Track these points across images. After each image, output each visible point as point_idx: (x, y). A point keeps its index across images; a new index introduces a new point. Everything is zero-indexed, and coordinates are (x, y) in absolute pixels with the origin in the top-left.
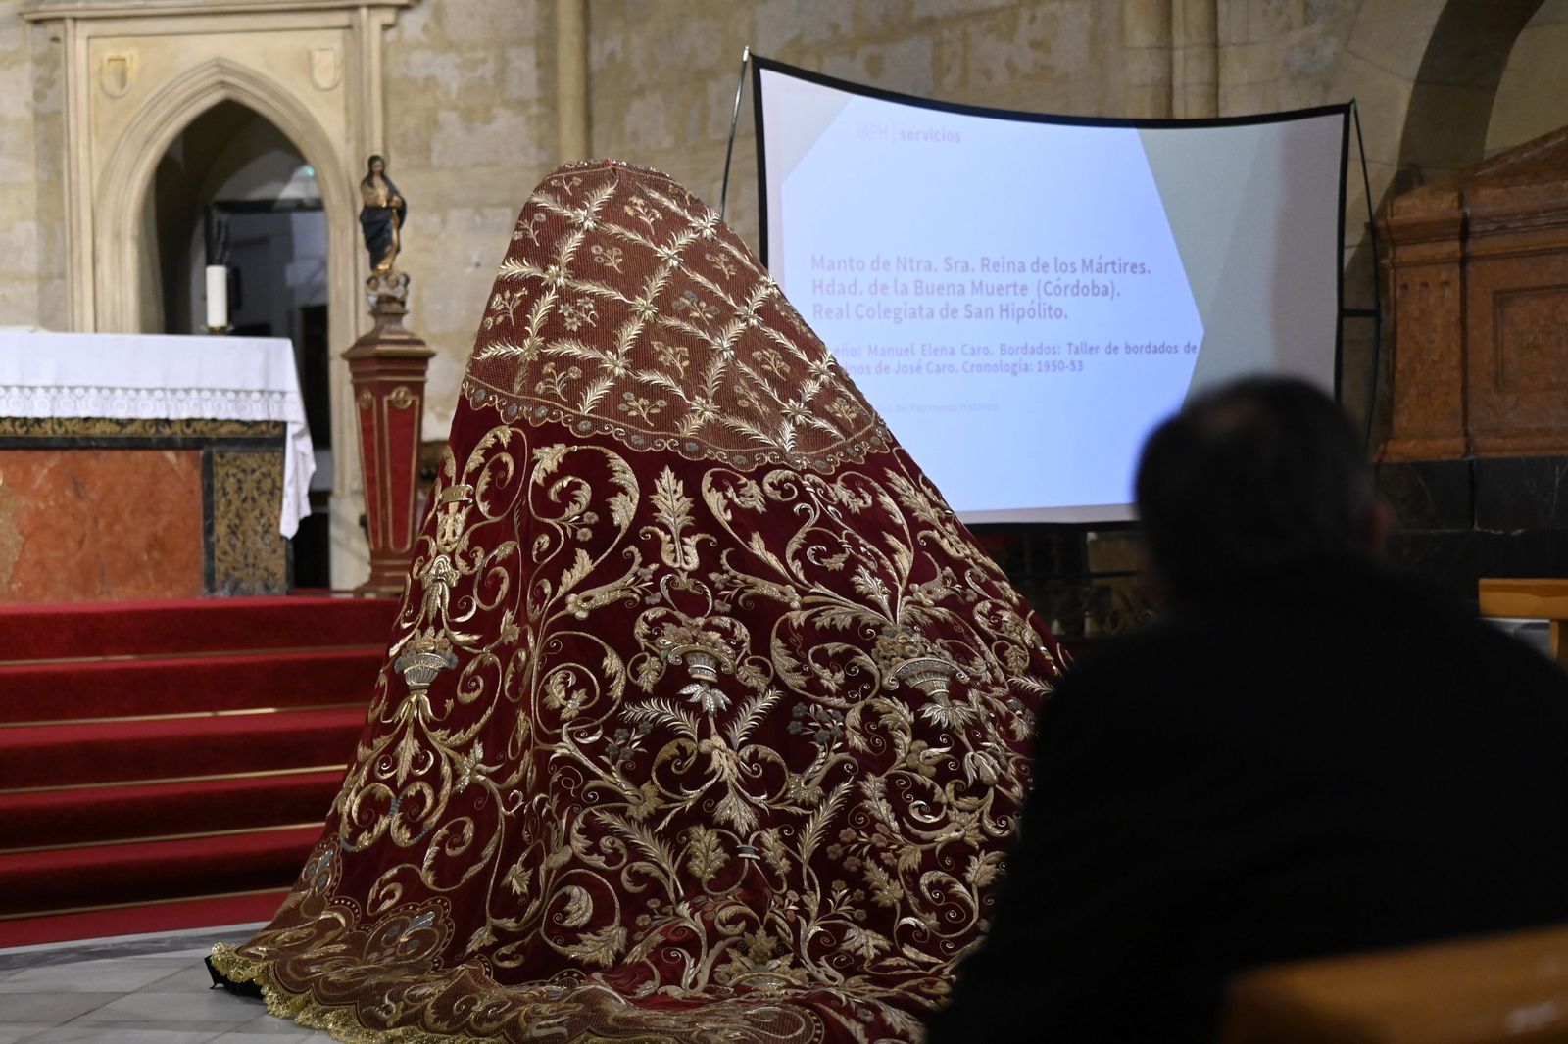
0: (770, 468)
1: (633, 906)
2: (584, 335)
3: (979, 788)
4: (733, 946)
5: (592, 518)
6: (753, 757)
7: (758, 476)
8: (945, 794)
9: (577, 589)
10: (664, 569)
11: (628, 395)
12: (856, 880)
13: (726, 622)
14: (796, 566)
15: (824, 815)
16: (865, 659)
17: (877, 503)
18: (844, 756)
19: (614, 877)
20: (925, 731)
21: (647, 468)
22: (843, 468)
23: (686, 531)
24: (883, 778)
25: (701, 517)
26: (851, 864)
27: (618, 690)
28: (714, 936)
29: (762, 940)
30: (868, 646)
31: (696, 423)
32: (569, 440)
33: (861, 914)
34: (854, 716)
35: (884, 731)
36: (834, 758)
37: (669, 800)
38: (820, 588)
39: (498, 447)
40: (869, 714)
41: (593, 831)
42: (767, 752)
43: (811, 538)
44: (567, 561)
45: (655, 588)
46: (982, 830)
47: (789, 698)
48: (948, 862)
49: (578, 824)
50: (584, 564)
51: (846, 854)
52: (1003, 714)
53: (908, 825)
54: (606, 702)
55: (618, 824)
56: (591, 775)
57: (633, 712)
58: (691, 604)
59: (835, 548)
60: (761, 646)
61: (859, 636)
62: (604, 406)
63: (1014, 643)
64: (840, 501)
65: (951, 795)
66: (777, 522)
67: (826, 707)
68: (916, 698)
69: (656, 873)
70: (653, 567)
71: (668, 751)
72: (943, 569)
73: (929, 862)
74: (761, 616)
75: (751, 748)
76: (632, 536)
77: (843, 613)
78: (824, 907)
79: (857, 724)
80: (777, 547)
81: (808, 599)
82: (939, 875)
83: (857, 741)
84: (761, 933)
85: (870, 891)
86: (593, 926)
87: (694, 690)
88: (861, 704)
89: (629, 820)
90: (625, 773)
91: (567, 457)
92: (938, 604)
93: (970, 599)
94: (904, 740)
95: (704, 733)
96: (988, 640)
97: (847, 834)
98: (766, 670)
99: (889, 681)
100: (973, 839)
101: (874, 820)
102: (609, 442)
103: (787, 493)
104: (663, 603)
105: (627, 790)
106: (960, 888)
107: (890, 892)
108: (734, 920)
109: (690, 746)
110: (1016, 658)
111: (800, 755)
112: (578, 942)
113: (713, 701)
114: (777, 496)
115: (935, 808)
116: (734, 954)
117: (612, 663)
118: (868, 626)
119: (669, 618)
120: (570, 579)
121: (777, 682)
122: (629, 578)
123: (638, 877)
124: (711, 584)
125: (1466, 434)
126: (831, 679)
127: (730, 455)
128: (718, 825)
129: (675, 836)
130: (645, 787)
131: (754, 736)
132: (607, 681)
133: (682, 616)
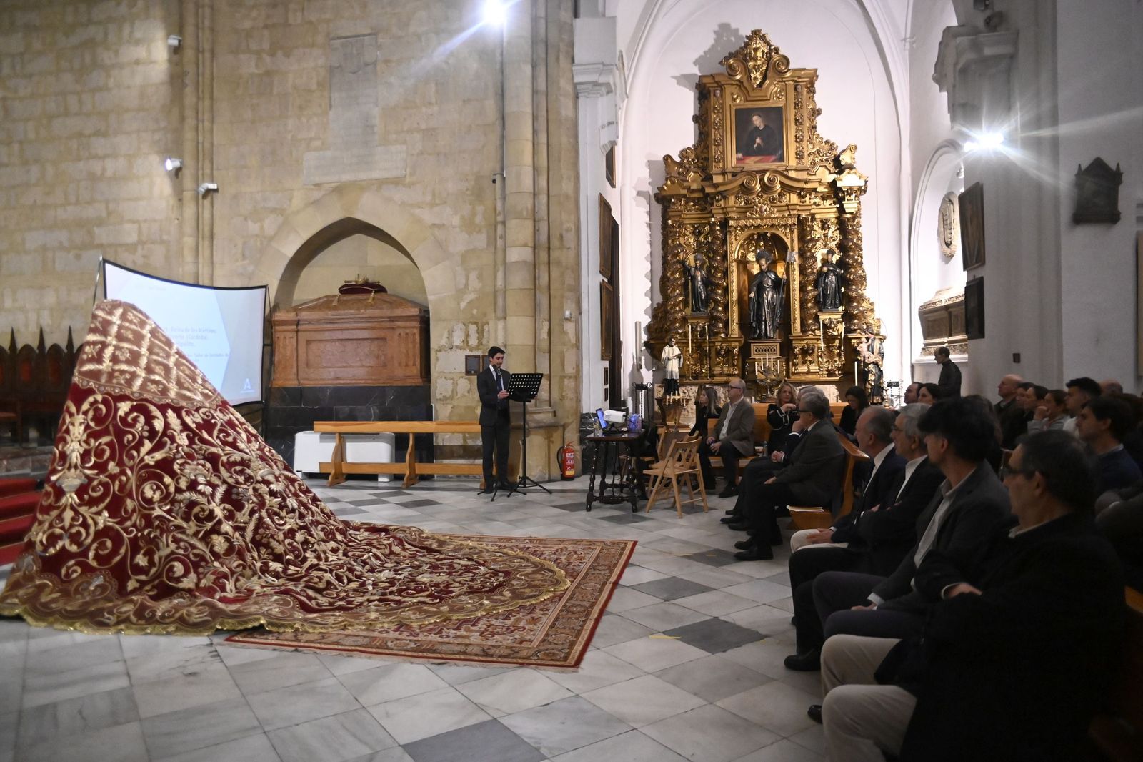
0: (200, 408)
1: (196, 566)
2: (128, 362)
3: (293, 511)
4: (240, 575)
5: (146, 428)
7: (198, 411)
9: (148, 453)
10: (179, 446)
11: (149, 384)
12: (267, 546)
13: (203, 462)
14: (218, 441)
15: (251, 526)
16: (248, 471)
18: (254, 505)
19: (187, 556)
21: (163, 409)
23: (182, 431)
24: (265, 510)
25: (185, 427)
26: (265, 541)
27: (172, 489)
28: (233, 573)
29: (248, 572)
30: (249, 467)
31: (173, 393)
32: (131, 400)
33: (271, 557)
34: (251, 491)
35: (260, 495)
36: (251, 506)
37: (200, 527)
38: (228, 448)
39: (96, 402)
40: (255, 490)
41: (176, 541)
43: (220, 431)
44: (141, 444)
45: (178, 452)
46: (297, 524)
47: (230, 487)
48: (290, 535)
49: (170, 539)
50: (148, 445)
51: (262, 538)
52: (287, 485)
53: (277, 525)
54: (168, 494)
55: (184, 537)
56: (170, 521)
57: (179, 497)
58: (190, 456)
59: (228, 435)
60: (216, 470)
61: (244, 463)
62: (143, 387)
63: (278, 460)
65: (285, 513)
66: (208, 425)
67: (242, 489)
68: (267, 483)
69: (202, 553)
70: (175, 445)
71: (197, 509)
73: (286, 536)
74: (213, 459)
76: (164, 434)
77: (237, 456)
78: (259, 556)
80: (210, 434)
81: (226, 452)
82: (289, 540)
83: (255, 499)
84: (248, 569)
85: (273, 549)
86: (186, 574)
87: (200, 487)
88: (251, 487)
89: (188, 535)
90: (183, 519)
91: (132, 407)
93: (262, 447)
94: (267, 497)
95: (209, 503)
96: (272, 460)
97: (261, 531)
98: (220, 478)
100: (295, 527)
101: (268, 525)
102: (147, 400)
103: (208, 416)
104: (182, 457)
105: (184, 524)
106: (295, 544)
107: (280, 549)
108: (238, 566)
109: (205, 507)
110: (280, 465)
111: (239, 506)
112: (181, 582)
113: (209, 490)
114: (205, 417)
115: (282, 518)
116: (240, 578)
117: (168, 480)
119: (186, 463)
120: (144, 450)
121: (224, 482)
122: (166, 449)
123: (196, 555)
124: (194, 449)
125: (298, 380)
126: (241, 479)
127: (187, 404)
128: (223, 534)
129: (206, 538)
130: (191, 523)
131: (223, 501)
132: (167, 487)
133: (189, 461)
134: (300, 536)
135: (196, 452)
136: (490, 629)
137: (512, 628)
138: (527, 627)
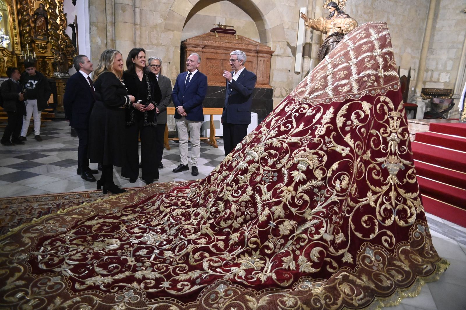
63: (293, 159)
92: (287, 143)
93: (302, 145)
110: (289, 164)
136: (28, 212)
137: (14, 214)
138: (4, 216)
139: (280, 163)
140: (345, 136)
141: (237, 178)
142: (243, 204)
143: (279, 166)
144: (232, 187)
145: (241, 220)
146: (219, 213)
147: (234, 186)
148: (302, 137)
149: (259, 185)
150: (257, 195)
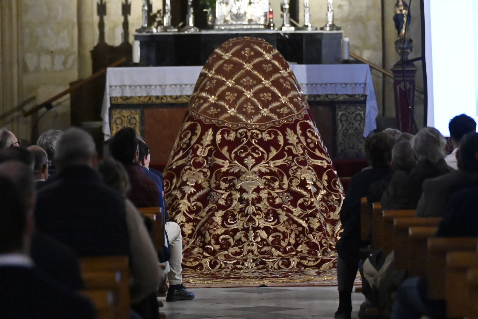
0: (241, 128)
2: (209, 91)
5: (188, 142)
6: (195, 205)
7: (236, 131)
8: (238, 217)
9: (177, 160)
10: (196, 156)
11: (212, 108)
13: (205, 170)
14: (233, 155)
15: (204, 220)
16: (236, 181)
17: (276, 138)
18: (215, 205)
20: (241, 200)
22: (271, 127)
23: (208, 146)
24: (224, 212)
25: (213, 142)
26: (204, 232)
27: (173, 187)
30: (238, 177)
31: (227, 115)
32: (192, 121)
33: (201, 244)
34: (225, 196)
35: (232, 201)
36: (212, 205)
38: (236, 162)
40: (230, 195)
42: (199, 204)
43: (241, 148)
44: (178, 153)
45: (191, 161)
46: (243, 226)
47: (211, 190)
48: (231, 233)
50: (181, 154)
51: (204, 230)
52: (275, 197)
53: (225, 223)
54: (170, 190)
57: (173, 193)
58: (198, 165)
59: (246, 150)
60: (211, 177)
61: (238, 175)
63: (296, 177)
64: (262, 138)
65: (240, 216)
66: (234, 143)
67: (217, 192)
68: (243, 191)
70: (193, 155)
71: (174, 203)
72: (288, 156)
73: (226, 233)
75: (195, 203)
76: (193, 147)
77: (238, 167)
78: (194, 242)
79: (225, 198)
80: (230, 151)
81: (231, 164)
82: (227, 236)
83: (222, 202)
85: (205, 239)
87: (185, 187)
88: (228, 193)
91: (190, 125)
92: (275, 167)
93: (292, 165)
94: (235, 203)
95: (182, 198)
96: (289, 177)
97: (206, 225)
98: (209, 183)
99: (238, 187)
100: (240, 228)
101: (214, 221)
103: (242, 135)
104: (190, 165)
106: (231, 240)
107: (208, 239)
109: (178, 201)
110: (295, 182)
111: (206, 205)
113: (190, 190)
114: (239, 136)
115: (234, 220)
117: (175, 181)
118: (242, 172)
119: (190, 169)
120: (176, 158)
121: (210, 186)
122: (187, 158)
126: (224, 185)
127: (232, 125)
131: (197, 200)
132: (172, 185)
133: (193, 168)
134: (238, 235)
135: (207, 162)
139: (284, 184)
140: (315, 151)
141: (257, 207)
142: (287, 223)
143: (285, 187)
144: (260, 215)
145: (293, 236)
146: (265, 240)
147: (261, 215)
148: (284, 159)
149: (284, 205)
150: (290, 214)
